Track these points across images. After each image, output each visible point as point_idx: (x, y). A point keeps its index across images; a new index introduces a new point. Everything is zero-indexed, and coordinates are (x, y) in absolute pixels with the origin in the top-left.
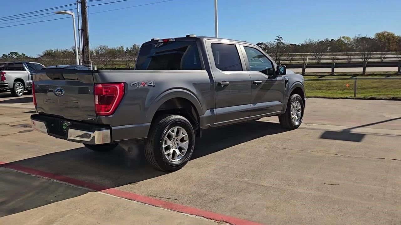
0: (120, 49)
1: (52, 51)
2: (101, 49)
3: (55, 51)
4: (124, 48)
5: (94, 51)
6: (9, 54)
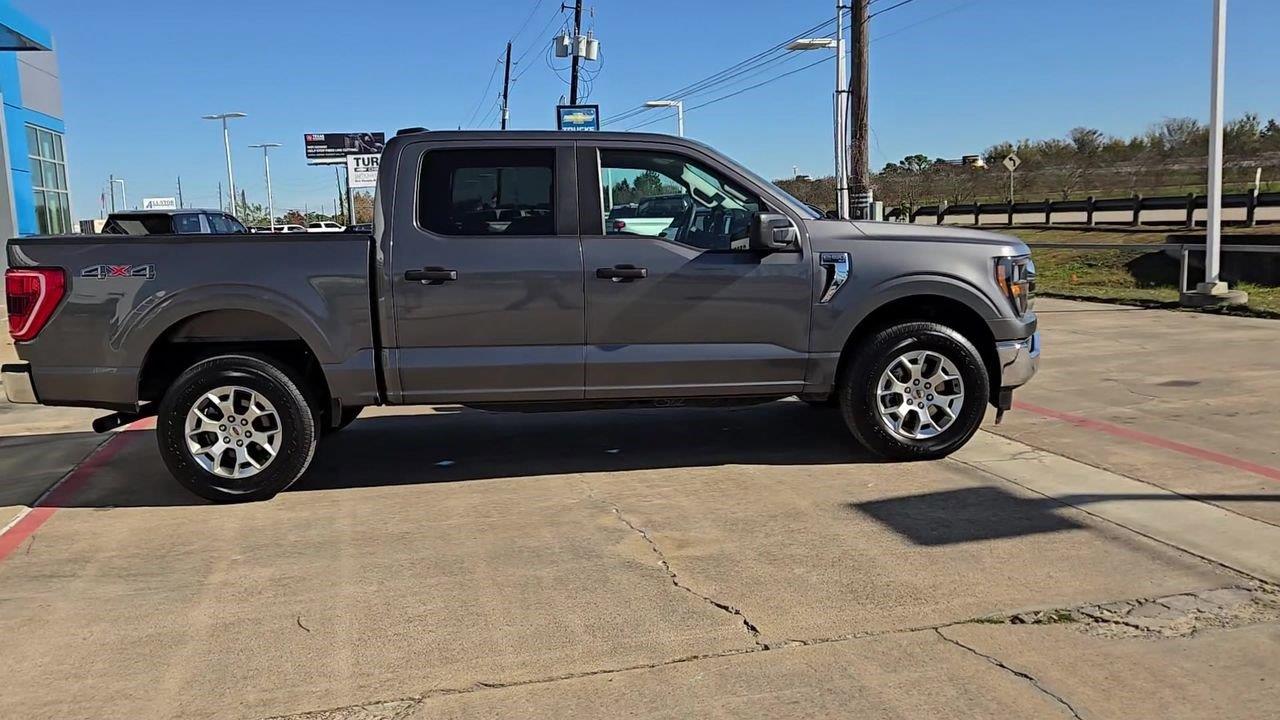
0: (1242, 126)
1: (1010, 146)
2: (1169, 130)
3: (1019, 148)
4: (1258, 123)
5: (1146, 140)
6: (902, 163)
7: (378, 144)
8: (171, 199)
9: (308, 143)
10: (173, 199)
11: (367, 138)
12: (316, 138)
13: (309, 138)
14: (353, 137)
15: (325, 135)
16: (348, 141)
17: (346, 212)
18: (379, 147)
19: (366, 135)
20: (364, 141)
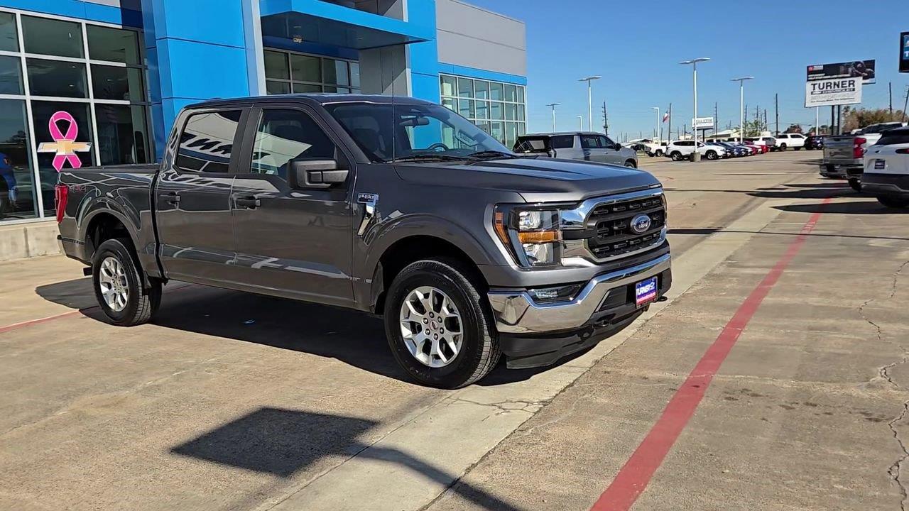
7: (869, 70)
8: (710, 118)
9: (809, 73)
10: (712, 118)
11: (859, 65)
12: (816, 68)
13: (811, 69)
14: (848, 65)
15: (824, 66)
16: (842, 69)
17: (836, 124)
18: (870, 72)
19: (859, 63)
20: (856, 68)
